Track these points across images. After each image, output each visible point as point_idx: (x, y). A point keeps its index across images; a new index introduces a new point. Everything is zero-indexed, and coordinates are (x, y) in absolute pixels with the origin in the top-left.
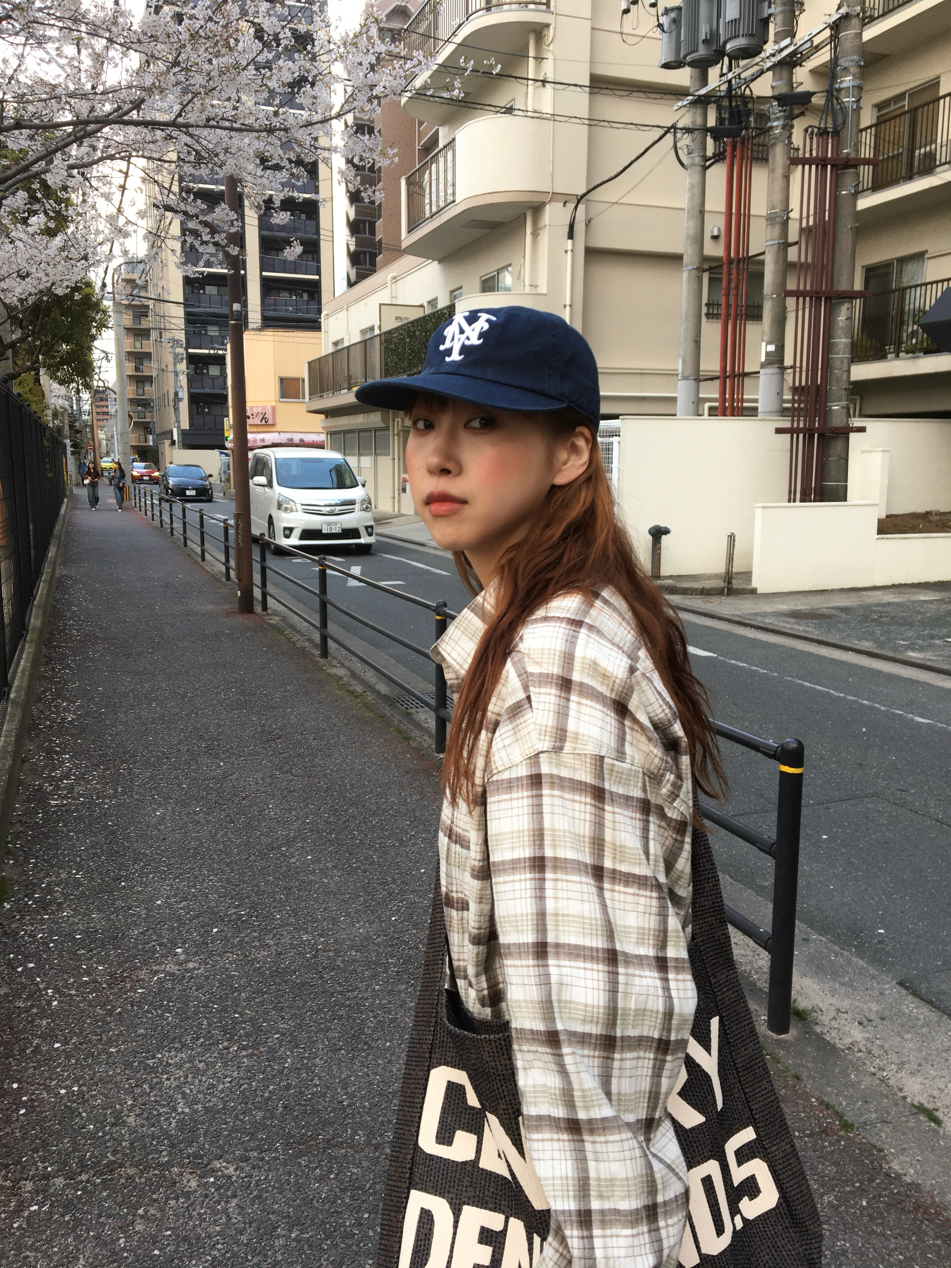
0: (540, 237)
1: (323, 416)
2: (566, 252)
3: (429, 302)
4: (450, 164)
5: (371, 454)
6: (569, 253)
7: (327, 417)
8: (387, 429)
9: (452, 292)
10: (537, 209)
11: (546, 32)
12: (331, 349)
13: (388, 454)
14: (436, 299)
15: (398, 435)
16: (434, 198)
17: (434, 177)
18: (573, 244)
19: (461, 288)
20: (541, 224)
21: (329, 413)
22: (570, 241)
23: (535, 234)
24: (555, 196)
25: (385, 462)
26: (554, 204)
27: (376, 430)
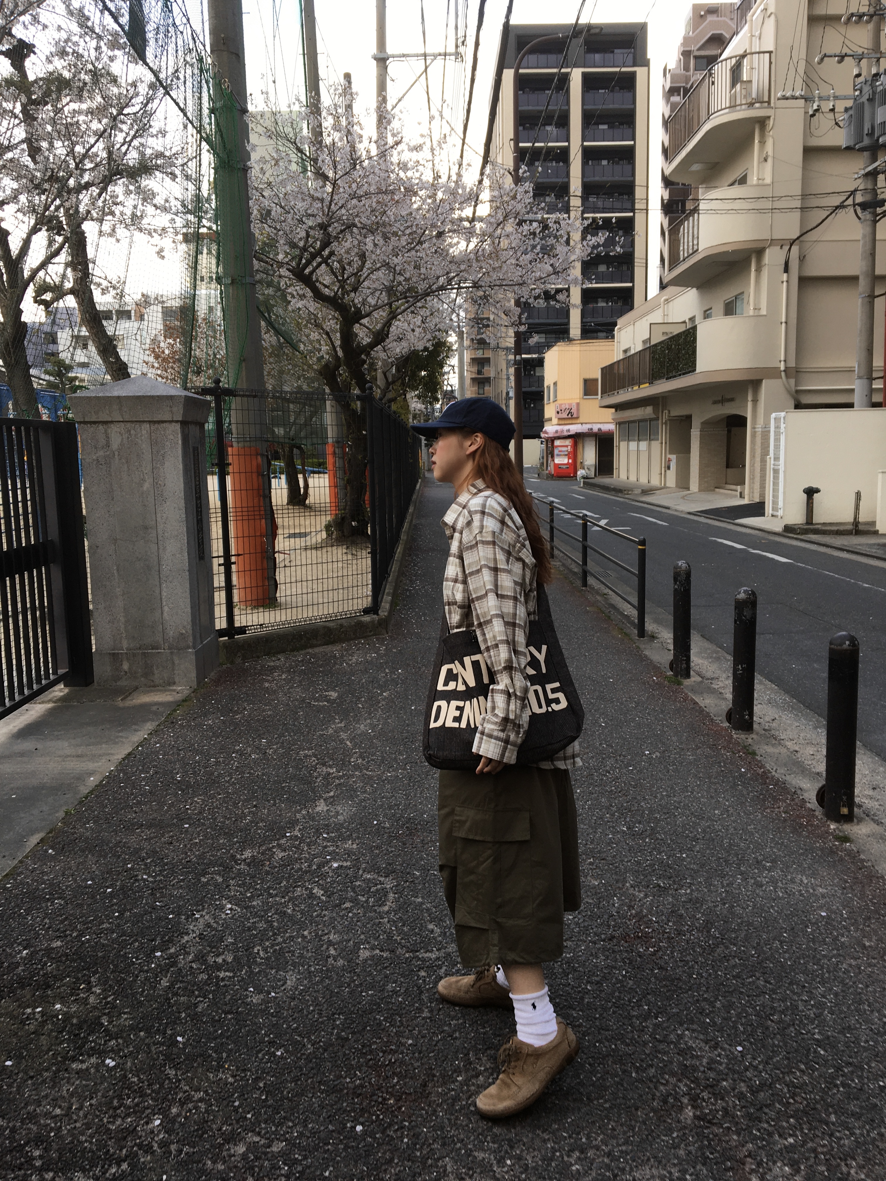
0: (762, 273)
1: (613, 410)
2: (783, 282)
3: (690, 319)
4: (696, 223)
5: (646, 440)
6: (785, 283)
7: (616, 411)
8: (657, 419)
9: (705, 311)
10: (759, 252)
11: (767, 122)
12: (621, 356)
13: (658, 440)
14: (694, 317)
15: (666, 423)
16: (686, 247)
17: (686, 231)
18: (788, 277)
19: (711, 309)
20: (763, 264)
21: (619, 407)
22: (785, 275)
23: (759, 270)
24: (773, 242)
25: (656, 445)
26: (771, 247)
27: (651, 420)
